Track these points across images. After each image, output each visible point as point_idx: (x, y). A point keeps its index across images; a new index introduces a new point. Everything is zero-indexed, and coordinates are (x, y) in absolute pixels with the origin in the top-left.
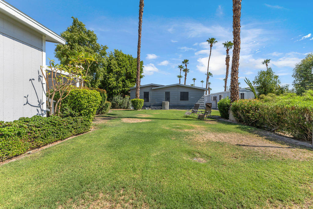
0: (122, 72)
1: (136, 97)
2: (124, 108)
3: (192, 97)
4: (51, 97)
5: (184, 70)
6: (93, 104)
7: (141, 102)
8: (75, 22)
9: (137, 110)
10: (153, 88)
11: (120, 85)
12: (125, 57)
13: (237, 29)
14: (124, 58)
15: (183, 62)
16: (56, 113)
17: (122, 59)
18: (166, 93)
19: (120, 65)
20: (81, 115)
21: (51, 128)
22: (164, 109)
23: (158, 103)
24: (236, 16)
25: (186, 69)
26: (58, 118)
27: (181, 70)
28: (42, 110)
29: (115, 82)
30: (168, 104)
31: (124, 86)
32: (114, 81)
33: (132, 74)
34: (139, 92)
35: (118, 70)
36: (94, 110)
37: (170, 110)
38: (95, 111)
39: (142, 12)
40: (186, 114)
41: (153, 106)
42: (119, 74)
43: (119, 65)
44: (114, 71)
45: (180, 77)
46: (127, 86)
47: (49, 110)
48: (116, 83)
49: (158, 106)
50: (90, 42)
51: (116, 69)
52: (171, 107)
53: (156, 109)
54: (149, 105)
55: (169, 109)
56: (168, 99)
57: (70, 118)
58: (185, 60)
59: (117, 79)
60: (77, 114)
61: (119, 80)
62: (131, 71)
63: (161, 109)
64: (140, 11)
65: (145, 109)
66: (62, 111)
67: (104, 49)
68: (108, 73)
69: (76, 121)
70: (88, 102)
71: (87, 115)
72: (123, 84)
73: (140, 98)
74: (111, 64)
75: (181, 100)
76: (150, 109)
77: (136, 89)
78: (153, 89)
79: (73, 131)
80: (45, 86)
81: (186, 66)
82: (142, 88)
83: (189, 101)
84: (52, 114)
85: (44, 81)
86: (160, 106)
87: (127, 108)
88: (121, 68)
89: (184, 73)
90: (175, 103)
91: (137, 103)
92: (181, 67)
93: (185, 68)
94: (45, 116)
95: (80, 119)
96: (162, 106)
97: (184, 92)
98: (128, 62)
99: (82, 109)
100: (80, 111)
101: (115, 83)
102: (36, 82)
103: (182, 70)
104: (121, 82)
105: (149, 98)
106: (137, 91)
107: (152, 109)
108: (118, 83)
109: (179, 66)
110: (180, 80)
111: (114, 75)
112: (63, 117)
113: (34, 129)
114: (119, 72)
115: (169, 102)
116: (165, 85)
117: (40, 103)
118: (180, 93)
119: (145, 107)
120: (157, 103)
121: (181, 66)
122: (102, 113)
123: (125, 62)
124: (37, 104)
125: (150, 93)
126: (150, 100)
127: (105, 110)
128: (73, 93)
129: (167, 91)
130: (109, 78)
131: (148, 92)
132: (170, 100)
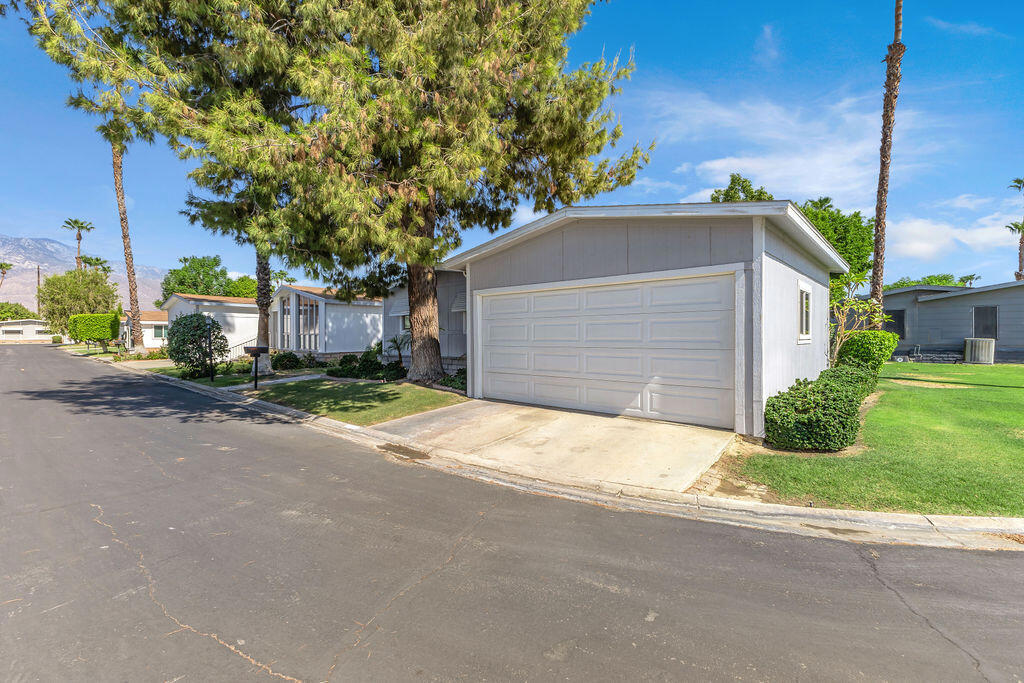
10: (923, 298)
18: (979, 311)
22: (975, 360)
23: (944, 342)
30: (989, 347)
37: (999, 365)
41: (922, 351)
49: (941, 352)
52: (1002, 356)
53: (933, 361)
54: (908, 349)
55: (995, 362)
56: (988, 330)
63: (963, 360)
76: (910, 362)
78: (919, 300)
86: (960, 352)
96: (964, 353)
105: (907, 329)
107: (918, 361)
115: (996, 340)
120: (939, 342)
125: (908, 312)
126: (908, 335)
129: (984, 303)
131: (903, 312)
132: (1000, 333)
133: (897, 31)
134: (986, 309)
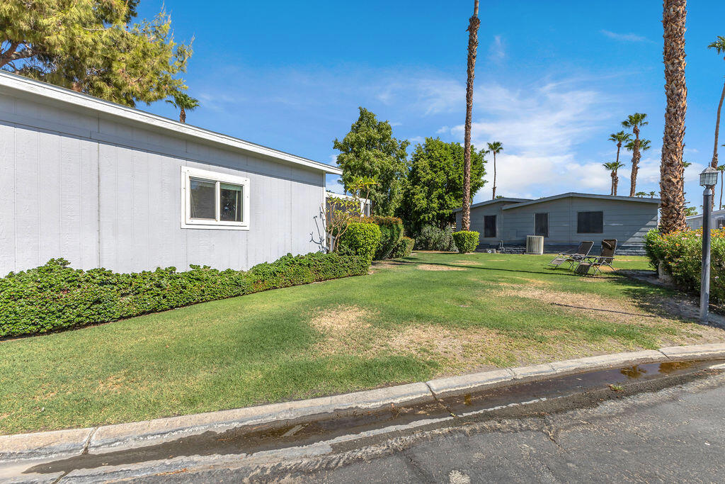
0: (437, 180)
1: (463, 227)
2: (442, 250)
3: (614, 225)
4: (330, 232)
5: (630, 146)
6: (370, 241)
7: (471, 237)
8: (362, 113)
9: (464, 253)
10: (506, 207)
11: (435, 205)
12: (446, 149)
13: (673, 64)
14: (443, 152)
15: (625, 123)
16: (334, 251)
17: (438, 155)
18: (537, 215)
19: (435, 166)
20: (357, 254)
21: (330, 265)
22: (531, 252)
23: (519, 239)
24: (669, 36)
25: (636, 141)
26: (335, 256)
27: (619, 146)
28: (323, 247)
29: (425, 200)
30: (540, 241)
31: (442, 206)
32: (423, 199)
33: (457, 181)
34: (469, 217)
35: (429, 177)
36: (371, 248)
37: (546, 255)
38: (374, 250)
39: (474, 57)
40: (554, 264)
41: (505, 245)
42: (431, 185)
43: (433, 166)
44: (423, 180)
45: (613, 166)
46: (448, 206)
47: (328, 248)
48: (426, 202)
49: (516, 246)
50: (381, 141)
51: (427, 176)
52: (549, 248)
53: (511, 252)
54: (497, 244)
55: (544, 253)
56: (542, 230)
57: (346, 256)
58: (630, 117)
59: (428, 196)
60: (354, 252)
61: (432, 196)
62: (457, 175)
63: (524, 252)
64: (469, 57)
65: (486, 252)
66: (340, 248)
67: (403, 148)
68: (414, 184)
69: (352, 260)
70: (365, 238)
71: (364, 254)
72: (441, 204)
73: (472, 229)
74: (418, 167)
75: (578, 232)
76: (497, 253)
77: (463, 211)
78: (503, 209)
79: (349, 271)
80: (325, 222)
81: (636, 132)
82: (475, 209)
83: (604, 234)
84: (331, 251)
85: (324, 218)
86: (522, 246)
87: (448, 249)
88: (436, 172)
89: (631, 153)
90: (564, 239)
91: (464, 238)
92: (618, 138)
93: (634, 137)
94: (325, 253)
95: (356, 258)
96: (525, 246)
97: (589, 213)
98: (450, 159)
99: (358, 247)
100: (356, 250)
101: (424, 203)
102: (318, 220)
103: (624, 143)
104: (437, 201)
105: (497, 230)
106: (463, 216)
107: (503, 252)
108: (431, 201)
109: (613, 136)
110: (614, 175)
111: (423, 187)
112: (340, 255)
113: (318, 263)
114: (432, 180)
115: (545, 237)
116: (535, 198)
117: (322, 240)
118: (576, 214)
119: (482, 247)
120: (514, 239)
121: (622, 133)
122: (397, 257)
123: (445, 160)
124: (318, 241)
125: (497, 218)
126: (497, 234)
127: (402, 251)
128: (350, 228)
129: (541, 210)
130: (413, 194)
131: (495, 217)
132: (550, 232)
133: (475, 8)
134: (542, 214)
